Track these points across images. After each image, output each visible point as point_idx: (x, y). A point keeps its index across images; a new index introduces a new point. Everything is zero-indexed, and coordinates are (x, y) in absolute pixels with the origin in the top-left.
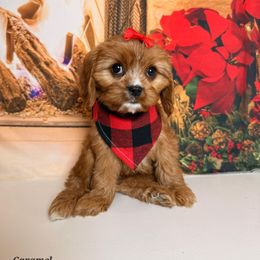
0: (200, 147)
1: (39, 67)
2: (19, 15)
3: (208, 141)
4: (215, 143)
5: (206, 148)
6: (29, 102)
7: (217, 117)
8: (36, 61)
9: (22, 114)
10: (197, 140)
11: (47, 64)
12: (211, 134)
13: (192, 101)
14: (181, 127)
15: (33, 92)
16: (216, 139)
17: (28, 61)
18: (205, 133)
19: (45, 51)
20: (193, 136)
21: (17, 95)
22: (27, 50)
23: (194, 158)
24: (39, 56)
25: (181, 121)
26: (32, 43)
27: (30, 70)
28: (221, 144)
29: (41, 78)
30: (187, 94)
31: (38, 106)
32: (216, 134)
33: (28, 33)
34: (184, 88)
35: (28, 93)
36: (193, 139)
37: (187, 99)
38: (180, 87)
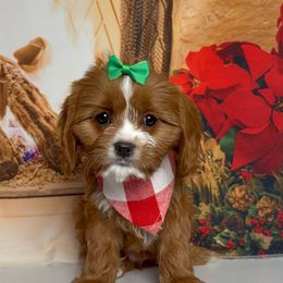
0: (240, 219)
1: (38, 123)
2: (15, 61)
3: (251, 212)
4: (261, 214)
5: (248, 221)
6: (22, 167)
7: (261, 180)
8: (34, 115)
9: (12, 183)
10: (236, 210)
11: (47, 119)
12: (255, 203)
13: (229, 158)
14: (215, 192)
15: (27, 154)
16: (262, 209)
17: (24, 116)
18: (247, 201)
19: (46, 103)
20: (231, 204)
21: (7, 158)
22: (24, 103)
23: (232, 234)
24: (38, 109)
25: (214, 184)
26: (30, 94)
27: (25, 127)
28: (268, 215)
29: (38, 136)
30: (222, 149)
31: (32, 171)
32: (262, 203)
33: (26, 82)
34: (218, 141)
35: (21, 155)
36: (231, 208)
37: (222, 156)
38: (213, 141)
